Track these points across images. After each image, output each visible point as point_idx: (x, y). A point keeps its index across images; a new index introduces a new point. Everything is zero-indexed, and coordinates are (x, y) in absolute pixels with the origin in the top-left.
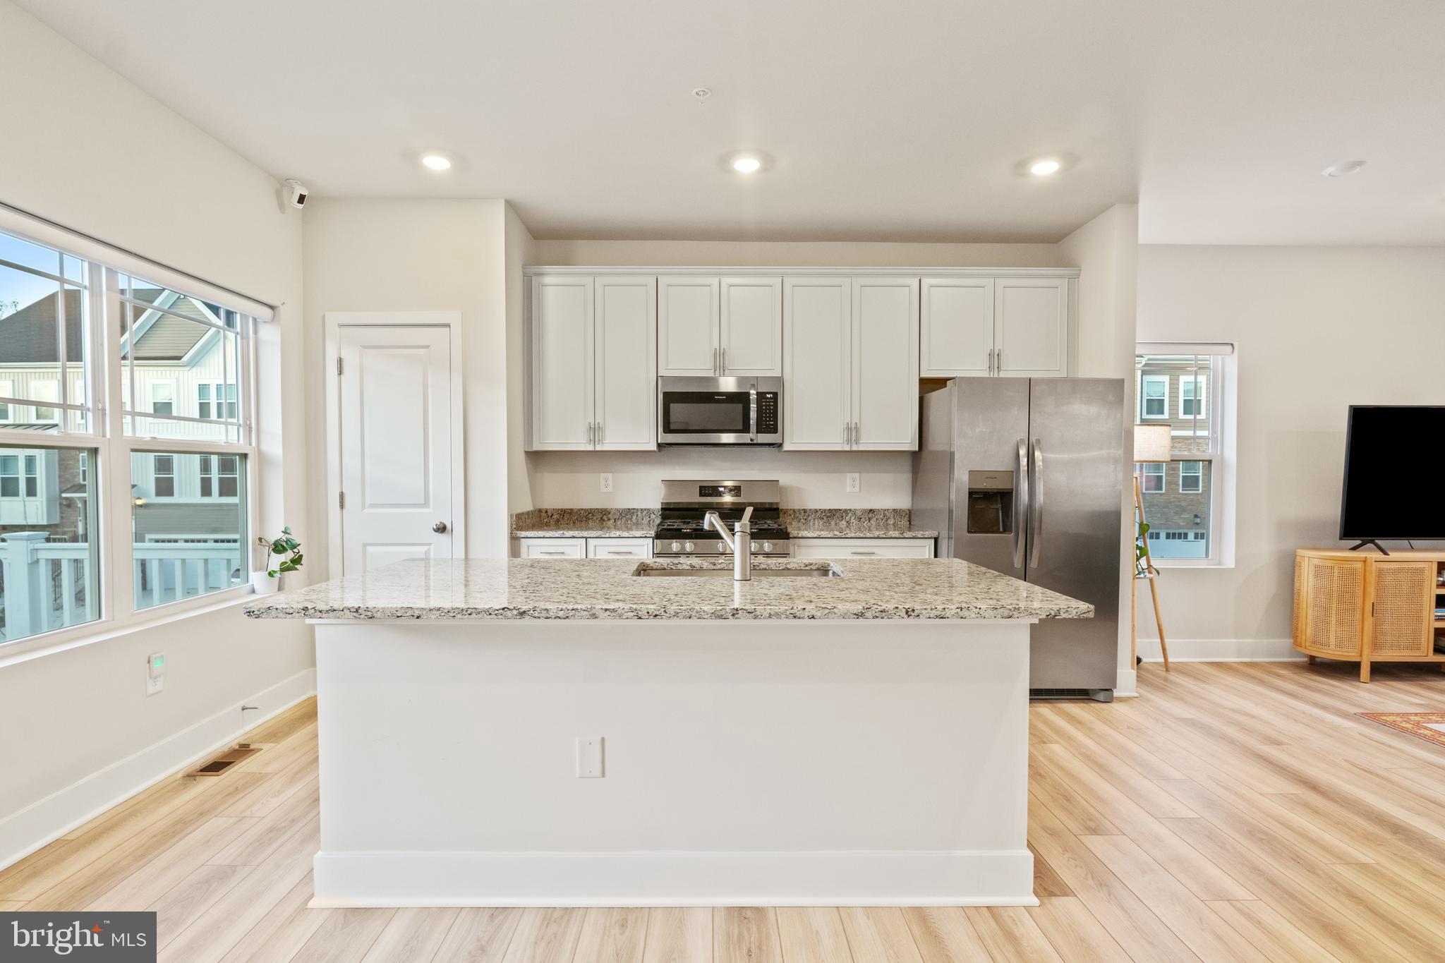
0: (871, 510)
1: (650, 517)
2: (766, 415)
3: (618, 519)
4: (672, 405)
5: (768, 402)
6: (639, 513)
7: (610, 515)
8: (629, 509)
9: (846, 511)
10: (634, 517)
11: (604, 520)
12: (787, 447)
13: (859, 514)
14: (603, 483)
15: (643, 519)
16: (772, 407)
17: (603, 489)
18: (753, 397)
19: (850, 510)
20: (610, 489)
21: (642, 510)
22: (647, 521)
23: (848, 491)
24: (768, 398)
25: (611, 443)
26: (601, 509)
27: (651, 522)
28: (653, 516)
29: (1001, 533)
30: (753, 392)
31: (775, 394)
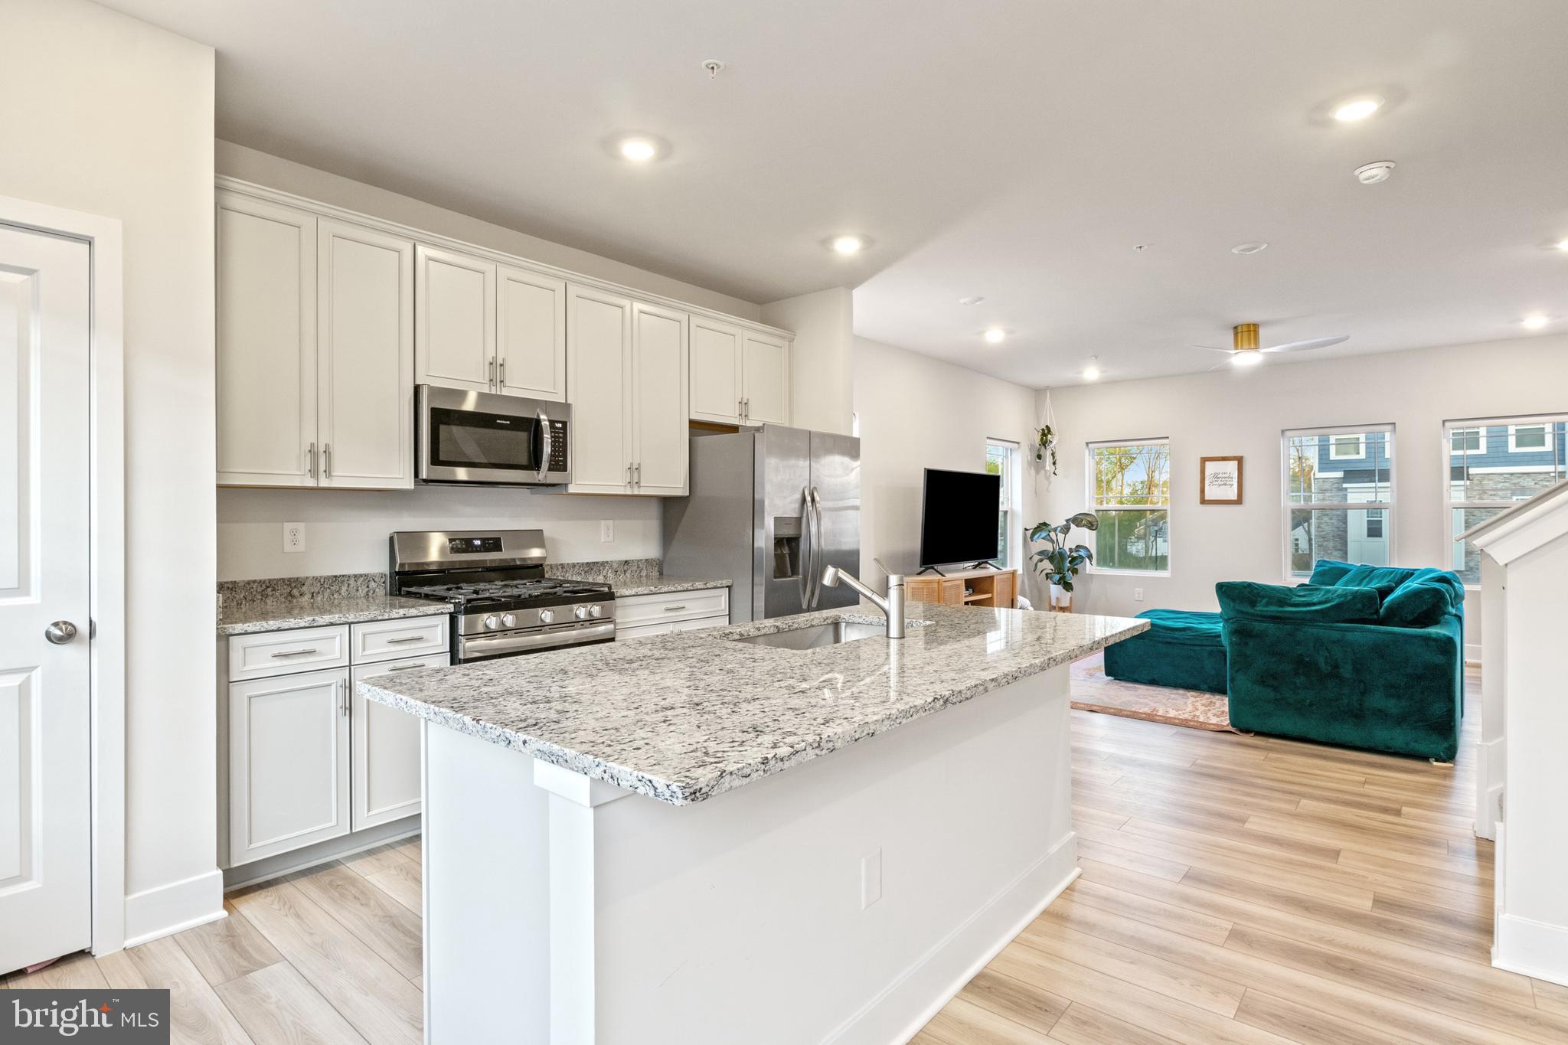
0: (626, 562)
1: (368, 587)
2: (559, 449)
3: (319, 592)
4: (442, 428)
5: (557, 433)
6: (352, 582)
7: (304, 588)
8: (335, 577)
9: (603, 564)
10: (344, 588)
11: (293, 596)
12: (572, 489)
13: (615, 566)
14: (288, 537)
15: (357, 590)
16: (561, 440)
17: (288, 547)
18: (545, 423)
19: (607, 562)
20: (301, 547)
21: (355, 576)
22: (364, 592)
23: (603, 540)
24: (557, 428)
25: (343, 478)
26: (289, 580)
27: (370, 594)
28: (373, 585)
29: (790, 577)
30: (543, 417)
31: (565, 424)
